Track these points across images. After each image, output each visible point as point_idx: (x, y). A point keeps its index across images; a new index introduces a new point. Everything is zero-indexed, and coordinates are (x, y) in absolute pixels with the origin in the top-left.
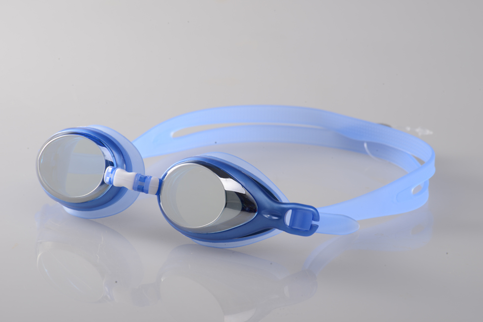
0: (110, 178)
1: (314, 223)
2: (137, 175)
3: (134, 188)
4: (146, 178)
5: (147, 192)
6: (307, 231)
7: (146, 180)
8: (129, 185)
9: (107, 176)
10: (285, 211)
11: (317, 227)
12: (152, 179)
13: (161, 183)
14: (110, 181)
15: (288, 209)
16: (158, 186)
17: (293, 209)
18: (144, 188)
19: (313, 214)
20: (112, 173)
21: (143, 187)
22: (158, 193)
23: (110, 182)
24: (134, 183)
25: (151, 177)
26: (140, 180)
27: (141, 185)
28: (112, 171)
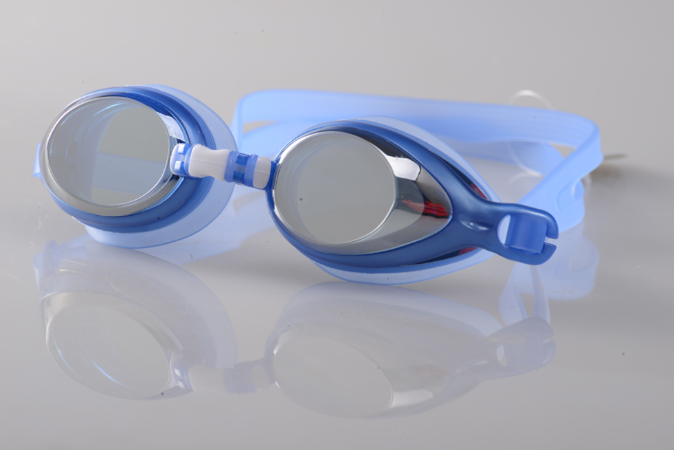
0: (182, 163)
1: (549, 241)
2: (231, 153)
3: (227, 178)
4: (247, 158)
5: (250, 184)
6: (537, 254)
7: (248, 161)
8: (217, 173)
9: (176, 159)
10: (499, 216)
11: (553, 248)
12: (259, 159)
13: (274, 167)
14: (182, 168)
15: (504, 214)
16: (269, 173)
17: (514, 215)
18: (245, 176)
19: (548, 226)
20: (184, 153)
21: (243, 175)
22: (269, 187)
23: (183, 170)
24: (228, 167)
25: (256, 157)
26: (237, 162)
27: (240, 171)
28: (185, 150)
